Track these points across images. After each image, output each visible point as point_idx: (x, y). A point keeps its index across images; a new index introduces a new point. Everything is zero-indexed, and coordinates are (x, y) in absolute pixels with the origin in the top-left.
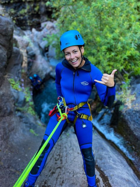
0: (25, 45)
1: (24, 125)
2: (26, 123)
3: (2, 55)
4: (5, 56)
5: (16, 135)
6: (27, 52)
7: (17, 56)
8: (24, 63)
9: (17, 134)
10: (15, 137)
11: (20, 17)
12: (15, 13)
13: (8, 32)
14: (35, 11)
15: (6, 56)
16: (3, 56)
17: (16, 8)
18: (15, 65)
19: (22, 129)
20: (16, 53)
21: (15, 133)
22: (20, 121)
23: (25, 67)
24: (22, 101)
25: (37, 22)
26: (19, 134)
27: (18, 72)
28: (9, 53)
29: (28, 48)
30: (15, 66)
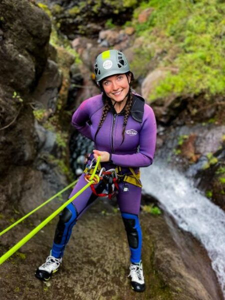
0: (70, 61)
1: (50, 184)
2: (52, 183)
3: (28, 67)
4: (32, 69)
5: (32, 198)
6: (71, 74)
7: (53, 76)
8: (63, 88)
9: (34, 197)
10: (31, 200)
11: (68, 19)
12: (62, 12)
13: (41, 32)
14: (93, 12)
15: (34, 70)
16: (29, 69)
17: (64, 5)
18: (48, 89)
19: (44, 190)
20: (52, 71)
21: (32, 194)
22: (44, 178)
23: (63, 96)
24: (50, 147)
25: (94, 29)
26: (37, 196)
27: (50, 101)
28: (40, 67)
29: (73, 67)
30: (49, 91)
